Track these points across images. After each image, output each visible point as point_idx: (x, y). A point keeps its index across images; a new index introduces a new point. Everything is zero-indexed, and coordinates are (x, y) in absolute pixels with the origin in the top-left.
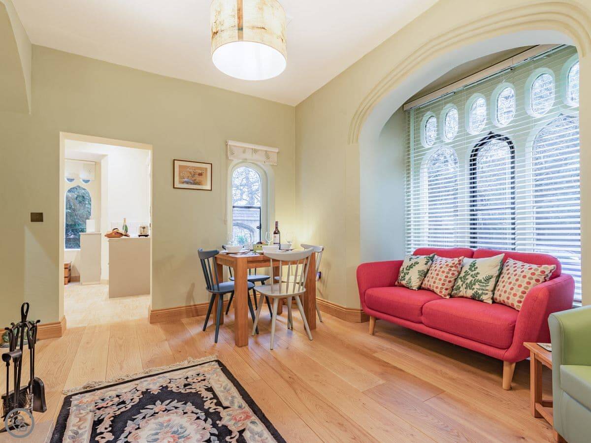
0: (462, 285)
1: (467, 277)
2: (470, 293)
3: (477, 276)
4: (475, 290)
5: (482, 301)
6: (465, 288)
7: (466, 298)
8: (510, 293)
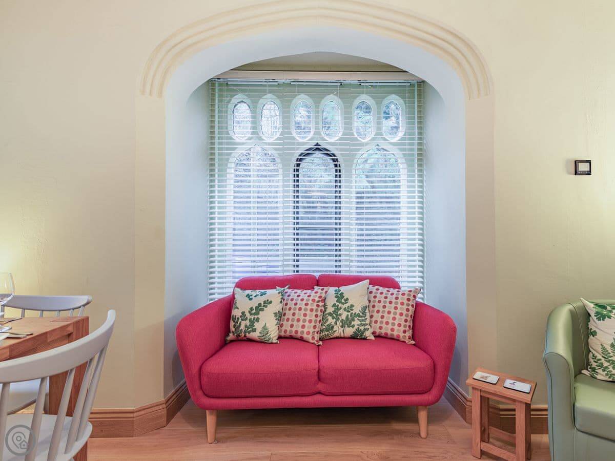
0: (336, 323)
1: (339, 312)
2: (349, 331)
3: (352, 310)
4: (356, 327)
5: (365, 339)
6: (342, 327)
7: (344, 338)
8: (393, 324)
